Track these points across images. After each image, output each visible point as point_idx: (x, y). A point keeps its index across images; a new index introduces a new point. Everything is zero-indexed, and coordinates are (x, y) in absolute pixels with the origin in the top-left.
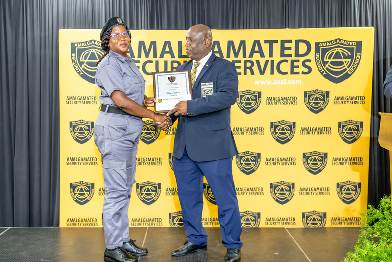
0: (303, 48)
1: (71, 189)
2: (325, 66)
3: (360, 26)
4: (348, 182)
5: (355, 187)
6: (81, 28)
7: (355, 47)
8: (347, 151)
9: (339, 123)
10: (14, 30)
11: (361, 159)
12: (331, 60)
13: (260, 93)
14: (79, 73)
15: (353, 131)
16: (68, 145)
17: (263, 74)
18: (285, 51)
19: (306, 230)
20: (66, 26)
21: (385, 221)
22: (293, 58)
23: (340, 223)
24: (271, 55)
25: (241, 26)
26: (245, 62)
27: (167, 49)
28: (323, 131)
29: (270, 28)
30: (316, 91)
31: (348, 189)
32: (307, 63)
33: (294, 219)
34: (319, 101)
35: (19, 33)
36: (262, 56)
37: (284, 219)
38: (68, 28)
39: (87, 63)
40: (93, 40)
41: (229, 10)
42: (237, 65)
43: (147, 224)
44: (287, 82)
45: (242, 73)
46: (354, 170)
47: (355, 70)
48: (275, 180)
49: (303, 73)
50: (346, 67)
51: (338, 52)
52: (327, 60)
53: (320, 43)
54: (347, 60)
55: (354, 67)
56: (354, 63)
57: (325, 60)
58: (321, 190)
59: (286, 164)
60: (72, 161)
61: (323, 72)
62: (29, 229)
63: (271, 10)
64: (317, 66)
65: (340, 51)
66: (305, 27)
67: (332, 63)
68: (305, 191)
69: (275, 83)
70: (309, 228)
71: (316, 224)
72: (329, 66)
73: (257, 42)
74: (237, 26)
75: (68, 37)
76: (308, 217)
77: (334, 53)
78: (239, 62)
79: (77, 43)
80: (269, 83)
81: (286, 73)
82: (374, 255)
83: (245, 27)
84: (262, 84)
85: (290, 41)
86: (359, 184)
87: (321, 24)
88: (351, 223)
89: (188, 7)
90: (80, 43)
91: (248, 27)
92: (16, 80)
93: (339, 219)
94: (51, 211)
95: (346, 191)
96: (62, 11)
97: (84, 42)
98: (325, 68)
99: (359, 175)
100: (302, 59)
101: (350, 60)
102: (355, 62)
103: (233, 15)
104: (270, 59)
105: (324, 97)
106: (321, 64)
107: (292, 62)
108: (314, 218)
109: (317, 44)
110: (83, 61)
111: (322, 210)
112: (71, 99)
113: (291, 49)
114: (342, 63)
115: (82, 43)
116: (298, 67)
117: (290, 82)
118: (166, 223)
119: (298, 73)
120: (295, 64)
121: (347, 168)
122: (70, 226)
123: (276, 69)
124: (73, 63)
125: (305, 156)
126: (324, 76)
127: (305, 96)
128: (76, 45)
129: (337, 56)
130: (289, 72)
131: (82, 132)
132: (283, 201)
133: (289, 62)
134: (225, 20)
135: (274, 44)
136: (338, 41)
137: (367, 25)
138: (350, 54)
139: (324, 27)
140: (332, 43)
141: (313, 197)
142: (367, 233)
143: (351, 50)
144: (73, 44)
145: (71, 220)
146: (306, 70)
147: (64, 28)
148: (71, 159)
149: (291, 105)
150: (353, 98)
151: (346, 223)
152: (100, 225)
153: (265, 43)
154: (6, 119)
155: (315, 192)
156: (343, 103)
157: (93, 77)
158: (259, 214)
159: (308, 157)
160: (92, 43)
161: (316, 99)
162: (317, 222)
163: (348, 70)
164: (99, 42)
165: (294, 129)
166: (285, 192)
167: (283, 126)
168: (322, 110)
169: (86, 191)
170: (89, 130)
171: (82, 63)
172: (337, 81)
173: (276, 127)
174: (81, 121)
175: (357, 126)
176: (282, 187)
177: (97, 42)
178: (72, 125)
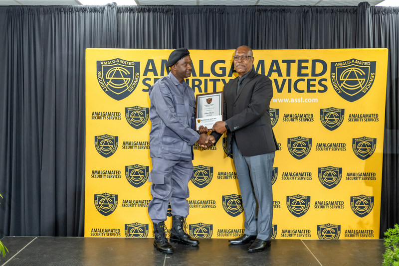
0: (319, 68)
1: (96, 201)
2: (340, 85)
3: (374, 47)
4: (362, 196)
5: (368, 201)
6: (107, 48)
7: (369, 67)
8: (361, 166)
9: (354, 140)
10: (43, 49)
11: (375, 174)
12: (346, 79)
13: (277, 110)
14: (104, 90)
15: (367, 148)
16: (93, 159)
17: (281, 92)
18: (302, 70)
19: (320, 243)
20: (93, 45)
22: (310, 77)
23: (353, 236)
24: (288, 74)
25: (260, 47)
28: (338, 147)
29: (287, 48)
30: (332, 109)
31: (362, 203)
32: (323, 82)
33: (309, 231)
34: (335, 118)
35: (47, 51)
36: (280, 75)
37: (299, 231)
38: (94, 47)
39: (112, 80)
40: (118, 59)
41: (248, 30)
44: (303, 100)
46: (367, 185)
47: (369, 89)
48: (292, 193)
49: (319, 91)
50: (361, 86)
51: (353, 72)
52: (343, 79)
53: (335, 63)
54: (362, 80)
55: (368, 86)
56: (368, 83)
57: (341, 79)
58: (336, 203)
59: (302, 178)
60: (97, 174)
61: (339, 91)
62: (55, 239)
63: (289, 31)
64: (333, 85)
65: (355, 71)
66: (321, 48)
67: (347, 82)
68: (320, 205)
69: (293, 101)
70: (324, 241)
71: (331, 236)
72: (344, 85)
73: (275, 62)
74: (256, 47)
75: (94, 56)
76: (322, 229)
77: (349, 72)
79: (103, 61)
80: (286, 100)
81: (303, 91)
83: (263, 47)
84: (279, 101)
85: (307, 61)
86: (373, 198)
87: (336, 45)
88: (364, 236)
89: (209, 28)
90: (105, 61)
91: (266, 48)
92: (44, 96)
93: (352, 232)
94: (76, 221)
95: (360, 205)
96: (89, 31)
97: (109, 61)
98: (340, 87)
99: (373, 190)
100: (318, 78)
101: (364, 79)
102: (369, 81)
104: (288, 78)
105: (339, 115)
106: (336, 82)
107: (309, 81)
108: (329, 230)
109: (333, 64)
110: (109, 78)
111: (335, 223)
112: (97, 115)
113: (307, 69)
114: (357, 82)
115: (107, 61)
116: (314, 85)
119: (314, 91)
120: (312, 83)
121: (360, 182)
122: (94, 237)
123: (293, 87)
124: (99, 81)
125: (321, 171)
126: (340, 94)
127: (321, 113)
128: (102, 63)
129: (352, 75)
130: (306, 91)
131: (107, 146)
132: (299, 214)
133: (306, 81)
135: (291, 63)
136: (353, 61)
137: (380, 46)
138: (364, 74)
139: (339, 47)
140: (347, 63)
141: (328, 211)
143: (366, 70)
144: (99, 63)
145: (96, 230)
146: (322, 89)
147: (91, 47)
148: (96, 172)
149: (307, 122)
150: (367, 116)
151: (359, 236)
152: (123, 235)
153: (283, 62)
154: (34, 134)
155: (330, 205)
156: (357, 120)
157: (118, 94)
158: (276, 226)
159: (323, 172)
160: (117, 62)
161: (332, 116)
162: (331, 234)
163: (362, 89)
164: (124, 61)
165: (310, 145)
166: (301, 205)
167: (300, 142)
168: (337, 127)
169: (110, 203)
170: (113, 144)
171: (107, 81)
172: (352, 99)
173: (293, 143)
174: (106, 136)
175: (371, 143)
176: (298, 200)
177: (122, 60)
178: (97, 139)
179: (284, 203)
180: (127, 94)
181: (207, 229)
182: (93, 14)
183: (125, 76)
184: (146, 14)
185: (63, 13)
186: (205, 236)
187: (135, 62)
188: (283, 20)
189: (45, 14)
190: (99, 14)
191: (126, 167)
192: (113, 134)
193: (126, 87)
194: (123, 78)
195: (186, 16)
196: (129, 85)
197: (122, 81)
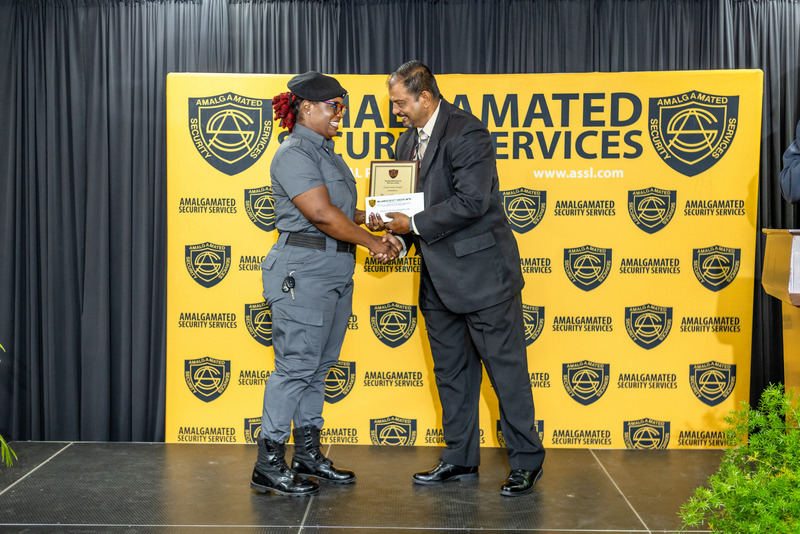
0: (626, 109)
1: (187, 372)
2: (668, 143)
3: (737, 66)
4: (712, 364)
5: (726, 373)
6: (208, 70)
7: (726, 106)
8: (708, 304)
9: (695, 252)
10: (83, 75)
11: (737, 320)
12: (680, 131)
13: (543, 194)
14: (204, 155)
15: (722, 267)
16: (182, 291)
17: (551, 157)
18: (592, 114)
19: (629, 455)
20: (180, 66)
21: (769, 433)
22: (608, 127)
23: (695, 443)
24: (565, 122)
25: (509, 68)
26: (517, 135)
27: (369, 111)
28: (665, 266)
29: (563, 69)
30: (651, 191)
31: (712, 378)
32: (634, 138)
33: (608, 433)
34: (657, 209)
35: (92, 80)
36: (549, 123)
37: (588, 433)
38: (184, 71)
39: (219, 136)
40: (230, 93)
41: (486, 38)
42: (500, 140)
43: (329, 440)
44: (595, 173)
45: (511, 155)
46: (722, 341)
47: (725, 151)
48: (573, 358)
49: (627, 156)
50: (709, 144)
51: (692, 117)
52: (673, 132)
53: (658, 99)
54: (711, 132)
55: (724, 146)
57: (669, 132)
58: (660, 378)
59: (593, 329)
60: (190, 320)
61: (664, 154)
62: (108, 447)
63: (567, 36)
65: (697, 114)
66: (631, 69)
67: (681, 137)
68: (630, 380)
69: (573, 174)
70: (637, 450)
71: (651, 443)
72: (676, 142)
73: (538, 98)
74: (501, 67)
75: (183, 88)
76: (634, 430)
77: (685, 118)
78: (505, 134)
79: (201, 99)
80: (561, 174)
81: (594, 156)
82: (746, 492)
83: (517, 68)
84: (547, 176)
85: (601, 96)
86: (734, 368)
87: (661, 64)
88: (717, 443)
89: (408, 32)
90: (205, 99)
91: (523, 69)
92: (86, 168)
93: (694, 435)
94: (150, 413)
95: (709, 382)
96: (173, 39)
97: (213, 98)
98: (668, 147)
99: (732, 351)
100: (624, 130)
101: (716, 132)
102: (725, 135)
103: (494, 45)
104: (564, 130)
105: (666, 202)
106: (660, 138)
107: (606, 135)
108: (646, 432)
109: (653, 102)
110: (212, 132)
111: (660, 417)
112: (190, 205)
113: (603, 111)
114: (700, 138)
115: (209, 98)
116: (616, 144)
117: (601, 174)
118: (365, 438)
119: (617, 156)
120: (611, 139)
121: (709, 337)
122: (185, 442)
123: (575, 148)
124: (193, 137)
125: (631, 315)
126: (667, 161)
127: (630, 199)
128: (199, 103)
129: (692, 123)
130: (599, 154)
131: (210, 265)
132: (586, 399)
133: (600, 135)
134: (478, 56)
135: (571, 101)
136: (693, 96)
137: (749, 65)
138: (716, 121)
139: (667, 68)
140: (681, 99)
141: (645, 393)
142: (736, 454)
143: (718, 113)
144: (192, 101)
145: (187, 430)
146: (632, 150)
147: (177, 71)
148: (188, 316)
149: (602, 217)
150: (721, 204)
151: (708, 443)
152: (241, 439)
153: (554, 98)
154: (67, 241)
155: (648, 382)
156: (702, 213)
157: (231, 164)
158: (541, 423)
159: (635, 316)
160: (229, 99)
161: (651, 205)
162: (652, 439)
163: (712, 150)
164: (243, 97)
165: (609, 262)
166: (591, 382)
167: (588, 256)
168: (662, 226)
169: (215, 376)
170: (221, 261)
171: (209, 137)
172: (690, 172)
173: (574, 258)
174: (207, 246)
175: (730, 257)
176: (586, 371)
177: (238, 96)
178: (191, 253)
179: (556, 377)
180: (249, 162)
181: (406, 428)
182: (182, 5)
183: (244, 128)
184: (286, 6)
185: (122, 4)
186: (402, 441)
187: (263, 100)
188: (555, 15)
189: (87, 7)
190: (192, 5)
191: (247, 306)
192: (220, 241)
193: (246, 150)
194: (240, 132)
195: (364, 10)
196: (251, 145)
197: (238, 138)
